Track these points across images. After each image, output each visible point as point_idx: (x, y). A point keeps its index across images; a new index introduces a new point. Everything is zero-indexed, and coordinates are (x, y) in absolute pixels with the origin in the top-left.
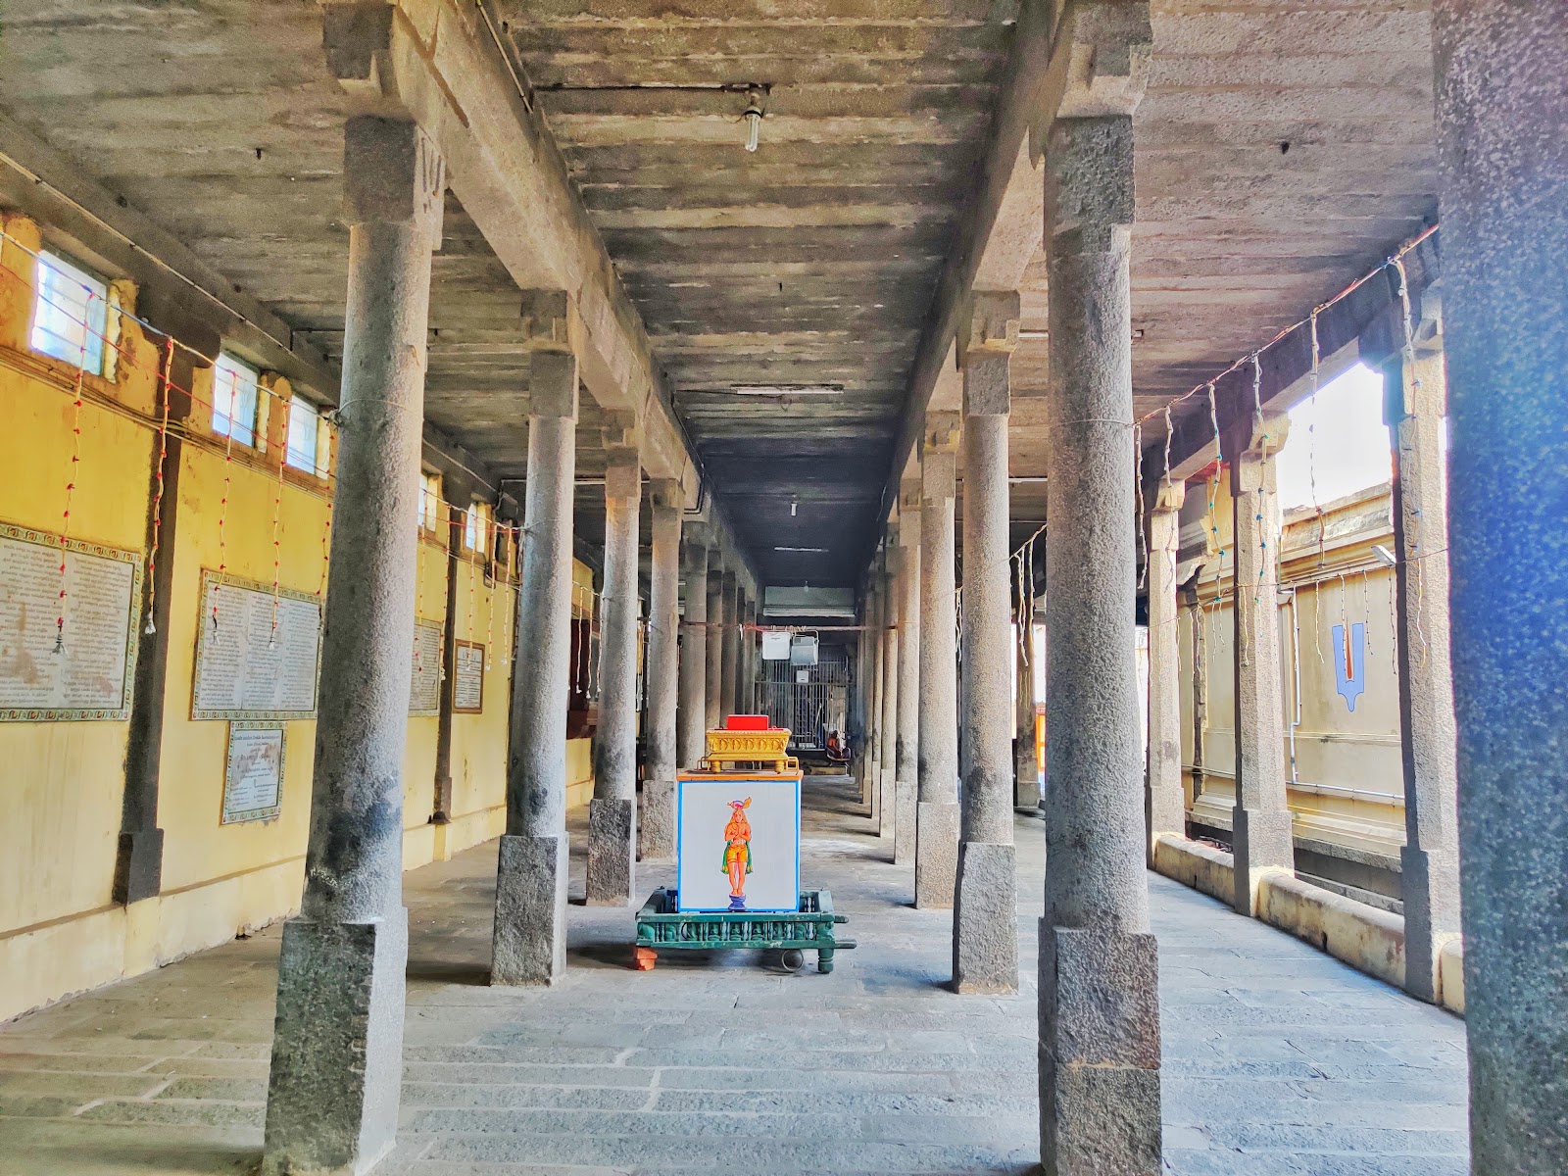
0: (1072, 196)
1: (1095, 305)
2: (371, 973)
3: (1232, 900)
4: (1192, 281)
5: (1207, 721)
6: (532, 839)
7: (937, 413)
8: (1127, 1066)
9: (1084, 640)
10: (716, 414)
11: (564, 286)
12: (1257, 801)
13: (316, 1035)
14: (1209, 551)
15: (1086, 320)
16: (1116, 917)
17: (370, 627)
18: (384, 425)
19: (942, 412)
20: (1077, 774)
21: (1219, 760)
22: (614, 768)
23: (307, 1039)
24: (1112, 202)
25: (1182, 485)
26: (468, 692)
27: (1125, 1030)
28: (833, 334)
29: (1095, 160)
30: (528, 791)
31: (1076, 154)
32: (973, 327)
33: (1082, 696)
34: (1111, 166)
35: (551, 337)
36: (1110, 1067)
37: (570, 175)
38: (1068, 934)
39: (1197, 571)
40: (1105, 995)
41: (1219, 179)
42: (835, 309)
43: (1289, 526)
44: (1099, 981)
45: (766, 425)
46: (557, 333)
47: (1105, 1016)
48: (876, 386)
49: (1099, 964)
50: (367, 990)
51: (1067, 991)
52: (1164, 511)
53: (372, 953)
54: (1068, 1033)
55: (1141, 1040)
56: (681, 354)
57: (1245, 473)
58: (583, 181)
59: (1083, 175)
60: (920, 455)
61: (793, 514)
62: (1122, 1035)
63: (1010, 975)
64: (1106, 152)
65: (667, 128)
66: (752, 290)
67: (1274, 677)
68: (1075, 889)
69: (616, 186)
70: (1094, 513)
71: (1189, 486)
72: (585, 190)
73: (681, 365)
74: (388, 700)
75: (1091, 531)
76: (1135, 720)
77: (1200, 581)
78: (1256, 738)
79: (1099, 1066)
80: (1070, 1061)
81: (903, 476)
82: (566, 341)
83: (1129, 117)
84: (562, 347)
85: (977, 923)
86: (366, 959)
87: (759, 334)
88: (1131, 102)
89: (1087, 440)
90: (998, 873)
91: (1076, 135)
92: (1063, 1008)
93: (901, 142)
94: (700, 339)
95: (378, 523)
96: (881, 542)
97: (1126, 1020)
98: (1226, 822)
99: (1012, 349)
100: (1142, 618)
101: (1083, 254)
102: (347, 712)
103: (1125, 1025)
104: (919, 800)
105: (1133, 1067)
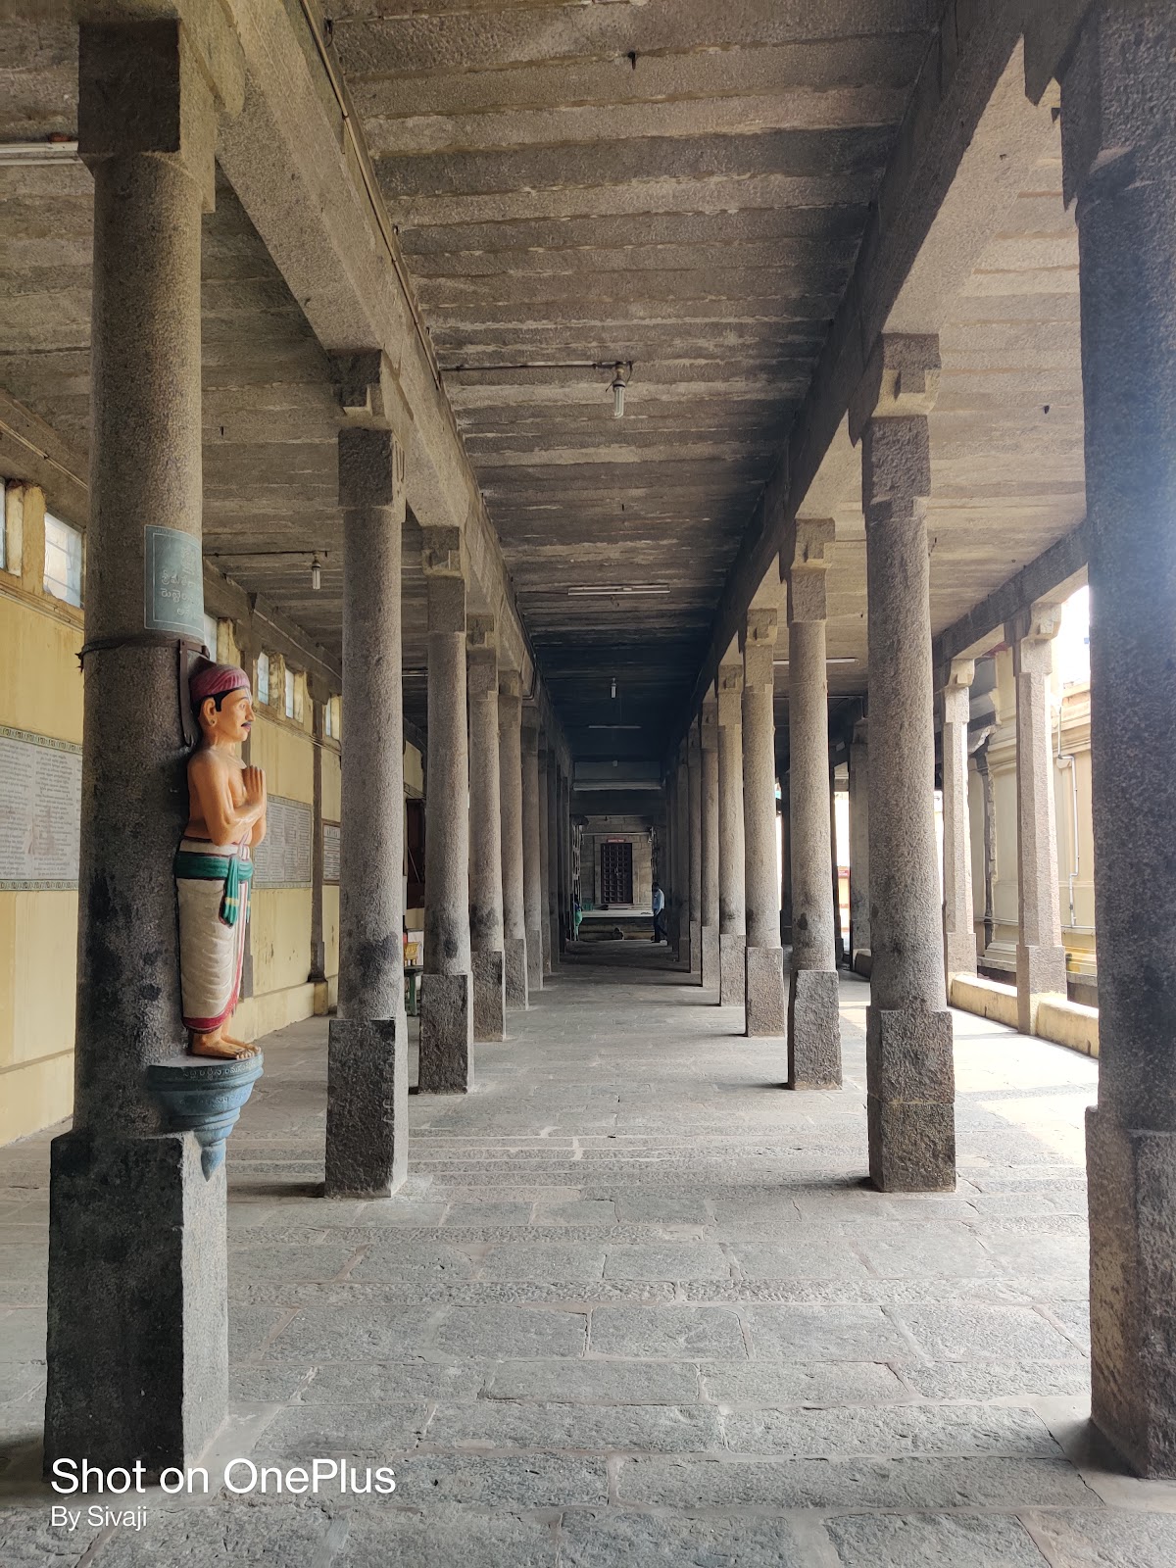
0: (884, 476)
1: (902, 559)
2: (394, 1054)
3: (1016, 1023)
4: (976, 501)
5: (997, 876)
6: (447, 977)
7: (757, 611)
8: (931, 1102)
9: (897, 805)
10: (552, 611)
11: (457, 525)
12: (1036, 940)
13: (358, 1097)
14: (998, 720)
15: (896, 570)
16: (923, 1001)
17: (379, 808)
18: (380, 659)
19: (761, 610)
20: (893, 901)
21: (1006, 910)
22: (486, 924)
23: (351, 1101)
24: (914, 480)
25: (973, 663)
26: (332, 866)
27: (929, 1078)
28: (665, 542)
29: (900, 449)
30: (443, 938)
31: (887, 444)
32: (796, 549)
33: (897, 846)
34: (912, 453)
35: (447, 566)
36: (919, 1103)
37: (458, 428)
38: (889, 1014)
39: (987, 739)
40: (916, 1055)
41: (996, 430)
42: (667, 523)
43: (1068, 698)
44: (911, 1045)
45: (596, 619)
46: (452, 563)
47: (915, 1068)
48: (699, 585)
49: (911, 1033)
50: (391, 1066)
51: (889, 1053)
52: (957, 688)
53: (394, 1040)
54: (890, 1081)
55: (941, 1083)
56: (528, 562)
57: (1026, 657)
58: (466, 431)
59: (893, 460)
60: (742, 648)
61: (614, 695)
62: (928, 1082)
63: (835, 1074)
64: (909, 442)
65: (547, 393)
66: (598, 509)
67: (1051, 833)
68: (893, 983)
69: (494, 435)
70: (903, 712)
71: (978, 662)
72: (467, 439)
73: (527, 571)
74: (392, 862)
75: (902, 726)
76: (935, 861)
77: (990, 748)
78: (1036, 886)
79: (911, 1103)
80: (891, 1100)
81: (722, 663)
82: (458, 569)
83: (926, 417)
84: (456, 574)
85: (808, 1034)
86: (389, 1044)
87: (599, 544)
88: (927, 407)
89: (897, 659)
90: (824, 995)
91: (886, 430)
92: (886, 1064)
93: (736, 399)
94: (548, 550)
95: (378, 733)
96: (696, 718)
97: (930, 1071)
98: (1011, 965)
99: (828, 566)
100: (939, 784)
101: (893, 520)
102: (365, 871)
103: (930, 1074)
104: (748, 944)
105: (935, 1103)
